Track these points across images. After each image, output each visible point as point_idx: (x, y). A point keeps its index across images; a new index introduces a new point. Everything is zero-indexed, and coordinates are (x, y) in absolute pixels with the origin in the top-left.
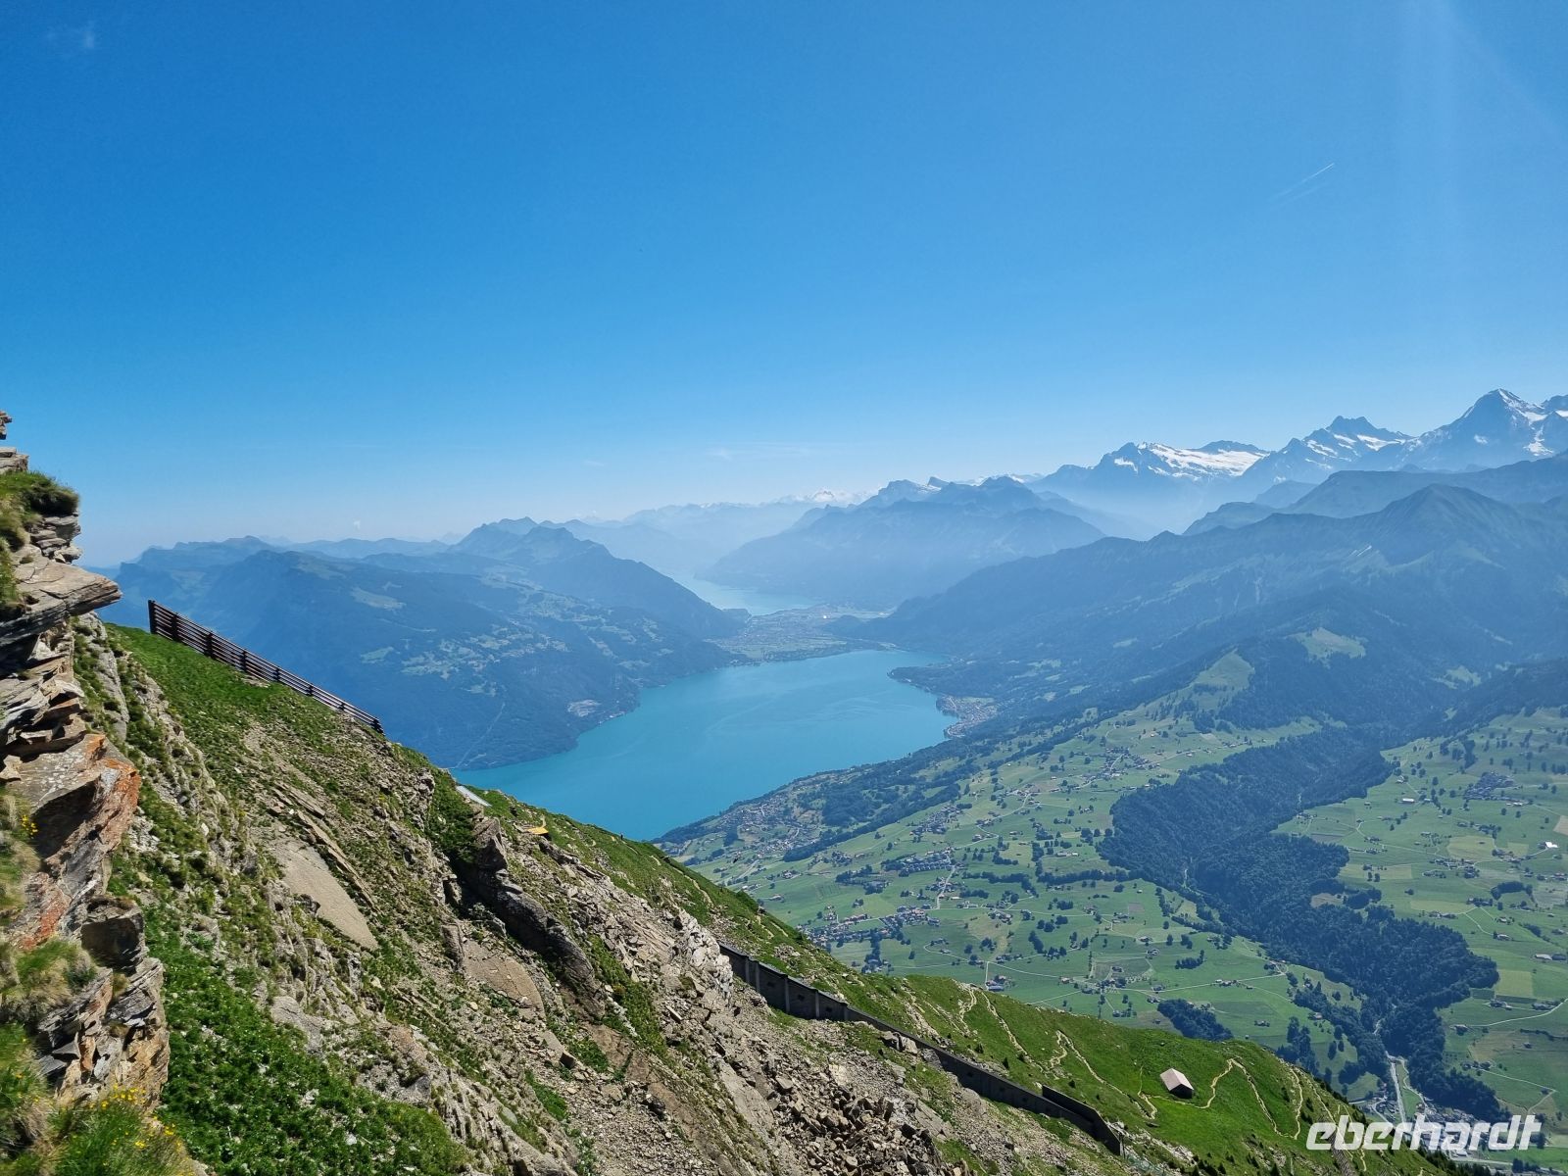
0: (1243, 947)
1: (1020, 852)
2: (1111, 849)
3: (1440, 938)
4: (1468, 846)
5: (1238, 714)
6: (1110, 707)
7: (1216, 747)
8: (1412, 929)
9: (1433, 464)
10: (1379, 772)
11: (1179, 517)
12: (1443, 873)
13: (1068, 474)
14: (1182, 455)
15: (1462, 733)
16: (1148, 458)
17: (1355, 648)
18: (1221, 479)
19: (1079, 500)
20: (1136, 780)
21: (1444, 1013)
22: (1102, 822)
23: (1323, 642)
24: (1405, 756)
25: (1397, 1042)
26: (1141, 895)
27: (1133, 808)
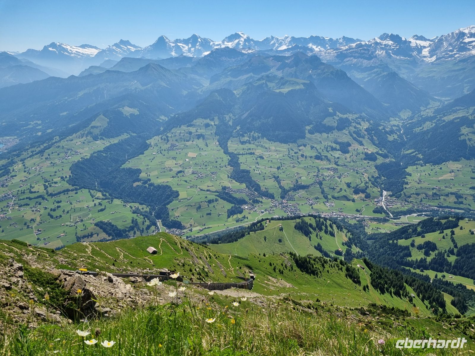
0: (117, 202)
1: (39, 188)
2: (71, 181)
3: (166, 188)
4: (170, 163)
5: (106, 134)
6: (63, 135)
7: (101, 145)
8: (159, 187)
9: (148, 57)
10: (146, 147)
11: (76, 70)
12: (165, 171)
13: (30, 52)
14: (73, 48)
15: (165, 134)
16: (60, 48)
17: (136, 112)
18: (88, 57)
19: (37, 62)
20: (76, 159)
21: (168, 206)
22: (67, 173)
23: (127, 111)
24: (152, 141)
25: (158, 217)
26: (84, 194)
27: (76, 167)
